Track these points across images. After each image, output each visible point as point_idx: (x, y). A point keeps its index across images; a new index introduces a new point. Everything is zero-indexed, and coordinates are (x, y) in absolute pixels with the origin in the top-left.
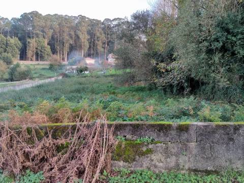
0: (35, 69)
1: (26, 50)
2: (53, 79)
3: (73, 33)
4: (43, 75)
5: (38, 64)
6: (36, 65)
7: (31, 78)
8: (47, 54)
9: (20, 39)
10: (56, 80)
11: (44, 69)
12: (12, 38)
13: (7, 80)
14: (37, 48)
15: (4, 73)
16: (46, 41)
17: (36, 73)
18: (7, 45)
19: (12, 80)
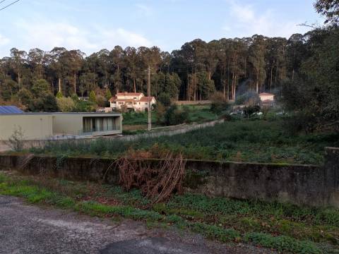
0: (194, 111)
1: (186, 87)
2: (212, 123)
3: (244, 61)
4: (202, 118)
5: (199, 104)
6: (196, 105)
7: (189, 122)
8: (210, 91)
9: (180, 75)
10: (216, 124)
11: (204, 110)
12: (171, 74)
13: (163, 124)
14: (198, 85)
15: (161, 116)
16: (210, 75)
17: (195, 116)
18: (166, 83)
19: (168, 124)
